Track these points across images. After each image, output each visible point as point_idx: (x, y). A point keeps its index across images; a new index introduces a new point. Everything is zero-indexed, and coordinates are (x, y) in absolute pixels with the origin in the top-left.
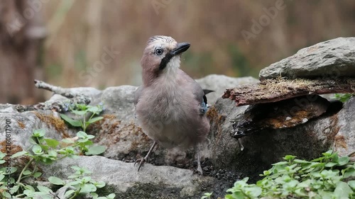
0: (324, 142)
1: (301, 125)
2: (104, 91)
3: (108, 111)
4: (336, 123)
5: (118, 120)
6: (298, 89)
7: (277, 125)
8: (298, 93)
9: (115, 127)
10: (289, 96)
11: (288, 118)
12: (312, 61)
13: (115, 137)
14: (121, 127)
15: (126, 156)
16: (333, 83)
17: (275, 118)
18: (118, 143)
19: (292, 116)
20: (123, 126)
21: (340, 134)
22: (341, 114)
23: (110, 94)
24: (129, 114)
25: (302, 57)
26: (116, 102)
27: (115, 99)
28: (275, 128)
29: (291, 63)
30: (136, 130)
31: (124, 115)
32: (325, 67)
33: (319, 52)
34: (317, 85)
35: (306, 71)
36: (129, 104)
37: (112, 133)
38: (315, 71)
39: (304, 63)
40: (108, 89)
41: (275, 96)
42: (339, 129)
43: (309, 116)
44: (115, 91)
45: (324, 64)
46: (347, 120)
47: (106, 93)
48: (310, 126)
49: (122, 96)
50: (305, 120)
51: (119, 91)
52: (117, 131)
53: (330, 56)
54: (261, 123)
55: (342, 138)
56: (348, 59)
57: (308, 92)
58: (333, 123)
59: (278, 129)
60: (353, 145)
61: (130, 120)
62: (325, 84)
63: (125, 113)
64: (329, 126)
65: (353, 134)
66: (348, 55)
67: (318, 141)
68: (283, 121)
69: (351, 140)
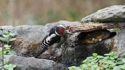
0: (108, 49)
1: (99, 42)
2: (16, 27)
3: (18, 36)
4: (113, 41)
5: (22, 40)
6: (98, 27)
7: (89, 42)
8: (97, 29)
9: (20, 42)
10: (94, 30)
11: (93, 39)
12: (103, 15)
13: (21, 47)
14: (23, 42)
15: (25, 55)
16: (112, 24)
17: (88, 39)
18: (22, 49)
19: (95, 38)
21: (115, 45)
22: (116, 37)
23: (19, 29)
25: (99, 13)
27: (21, 31)
28: (88, 43)
29: (95, 16)
30: (29, 44)
31: (24, 38)
32: (109, 18)
33: (106, 11)
34: (105, 25)
35: (101, 20)
36: (26, 33)
37: (19, 45)
38: (105, 20)
39: (100, 16)
40: (18, 26)
41: (88, 29)
42: (115, 43)
43: (102, 38)
44: (20, 28)
45: (108, 17)
46: (118, 40)
49: (24, 30)
50: (100, 40)
51: (22, 27)
52: (21, 44)
53: (111, 14)
54: (82, 41)
55: (116, 47)
56: (118, 15)
57: (102, 28)
58: (112, 41)
59: (89, 43)
60: (121, 50)
61: (27, 39)
62: (109, 25)
63: (25, 37)
64: (111, 42)
65: (121, 46)
66: (118, 13)
67: (106, 49)
68: (91, 40)
69: (120, 48)
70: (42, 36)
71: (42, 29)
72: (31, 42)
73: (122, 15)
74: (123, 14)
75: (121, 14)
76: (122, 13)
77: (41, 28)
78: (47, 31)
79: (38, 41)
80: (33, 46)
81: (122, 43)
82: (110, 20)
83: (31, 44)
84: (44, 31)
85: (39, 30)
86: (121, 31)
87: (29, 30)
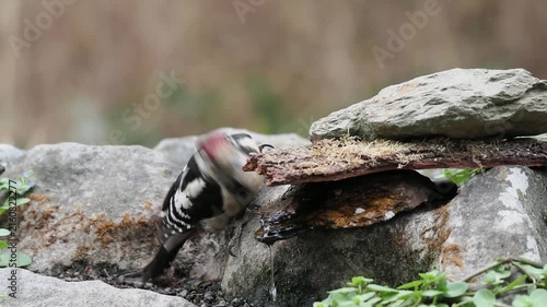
0: (422, 255)
1: (382, 223)
2: (30, 152)
3: (38, 188)
4: (445, 220)
5: (53, 204)
6: (379, 159)
7: (340, 222)
8: (379, 167)
9: (47, 217)
10: (363, 171)
11: (360, 210)
12: (405, 109)
13: (47, 236)
14: (59, 217)
15: (66, 269)
16: (442, 149)
17: (336, 208)
18: (52, 246)
19: (367, 207)
20: (63, 216)
21: (451, 241)
22: (455, 206)
23: (41, 158)
24: (73, 195)
25: (386, 101)
26: (51, 172)
27: (50, 166)
28: (334, 227)
29: (368, 111)
30: (86, 223)
31: (66, 196)
32: (428, 120)
33: (417, 92)
34: (412, 152)
35: (394, 127)
36: (74, 176)
37: (42, 227)
38: (409, 127)
39: (392, 113)
40: (37, 148)
41: (338, 169)
42: (449, 232)
43: (396, 207)
44: (49, 153)
45: (426, 116)
46: (465, 217)
47: (33, 156)
48: (397, 226)
49: (63, 162)
50: (389, 215)
51: (57, 152)
52: (50, 225)
53: (437, 102)
54: (310, 217)
55: (455, 249)
56: (469, 108)
57: (397, 164)
58: (440, 221)
59: (341, 229)
60: (474, 263)
61: (76, 205)
62: (426, 151)
63: (67, 192)
64: (432, 226)
65: (476, 242)
66: (469, 101)
67: (411, 253)
68: (350, 214)
69: (471, 253)
70: (142, 191)
71: (143, 162)
72: (94, 216)
73: (485, 108)
74: (489, 106)
75: (481, 106)
76: (485, 100)
77: (136, 155)
78: (163, 169)
79: (124, 214)
80: (99, 231)
81: (481, 230)
82: (432, 130)
83: (94, 223)
84: (150, 169)
85: (127, 164)
86: (478, 181)
87: (87, 166)
